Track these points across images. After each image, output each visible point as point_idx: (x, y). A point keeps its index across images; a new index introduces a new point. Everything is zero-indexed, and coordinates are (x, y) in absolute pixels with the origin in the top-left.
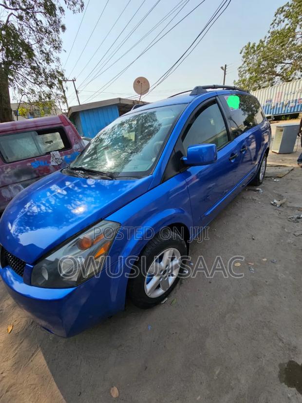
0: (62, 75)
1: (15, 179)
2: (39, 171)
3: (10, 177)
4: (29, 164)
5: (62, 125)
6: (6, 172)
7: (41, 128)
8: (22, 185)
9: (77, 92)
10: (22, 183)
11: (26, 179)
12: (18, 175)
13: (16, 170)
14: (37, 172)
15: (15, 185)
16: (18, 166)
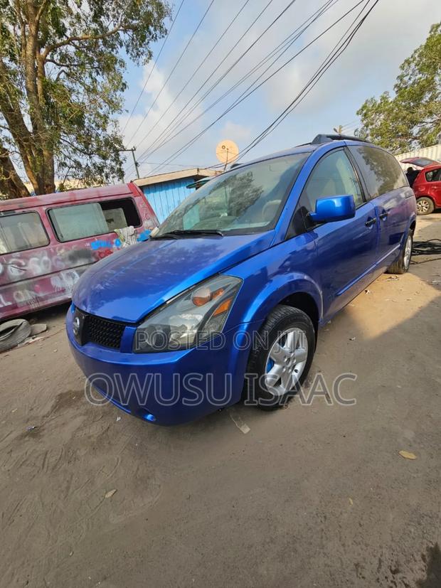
0: (119, 142)
1: (69, 263)
2: (100, 253)
3: (63, 260)
4: (88, 244)
5: (131, 195)
6: (59, 254)
7: (104, 199)
8: (77, 271)
9: (136, 164)
10: (77, 269)
11: (83, 263)
12: (73, 258)
13: (71, 252)
14: (97, 254)
15: (68, 271)
16: (75, 246)
